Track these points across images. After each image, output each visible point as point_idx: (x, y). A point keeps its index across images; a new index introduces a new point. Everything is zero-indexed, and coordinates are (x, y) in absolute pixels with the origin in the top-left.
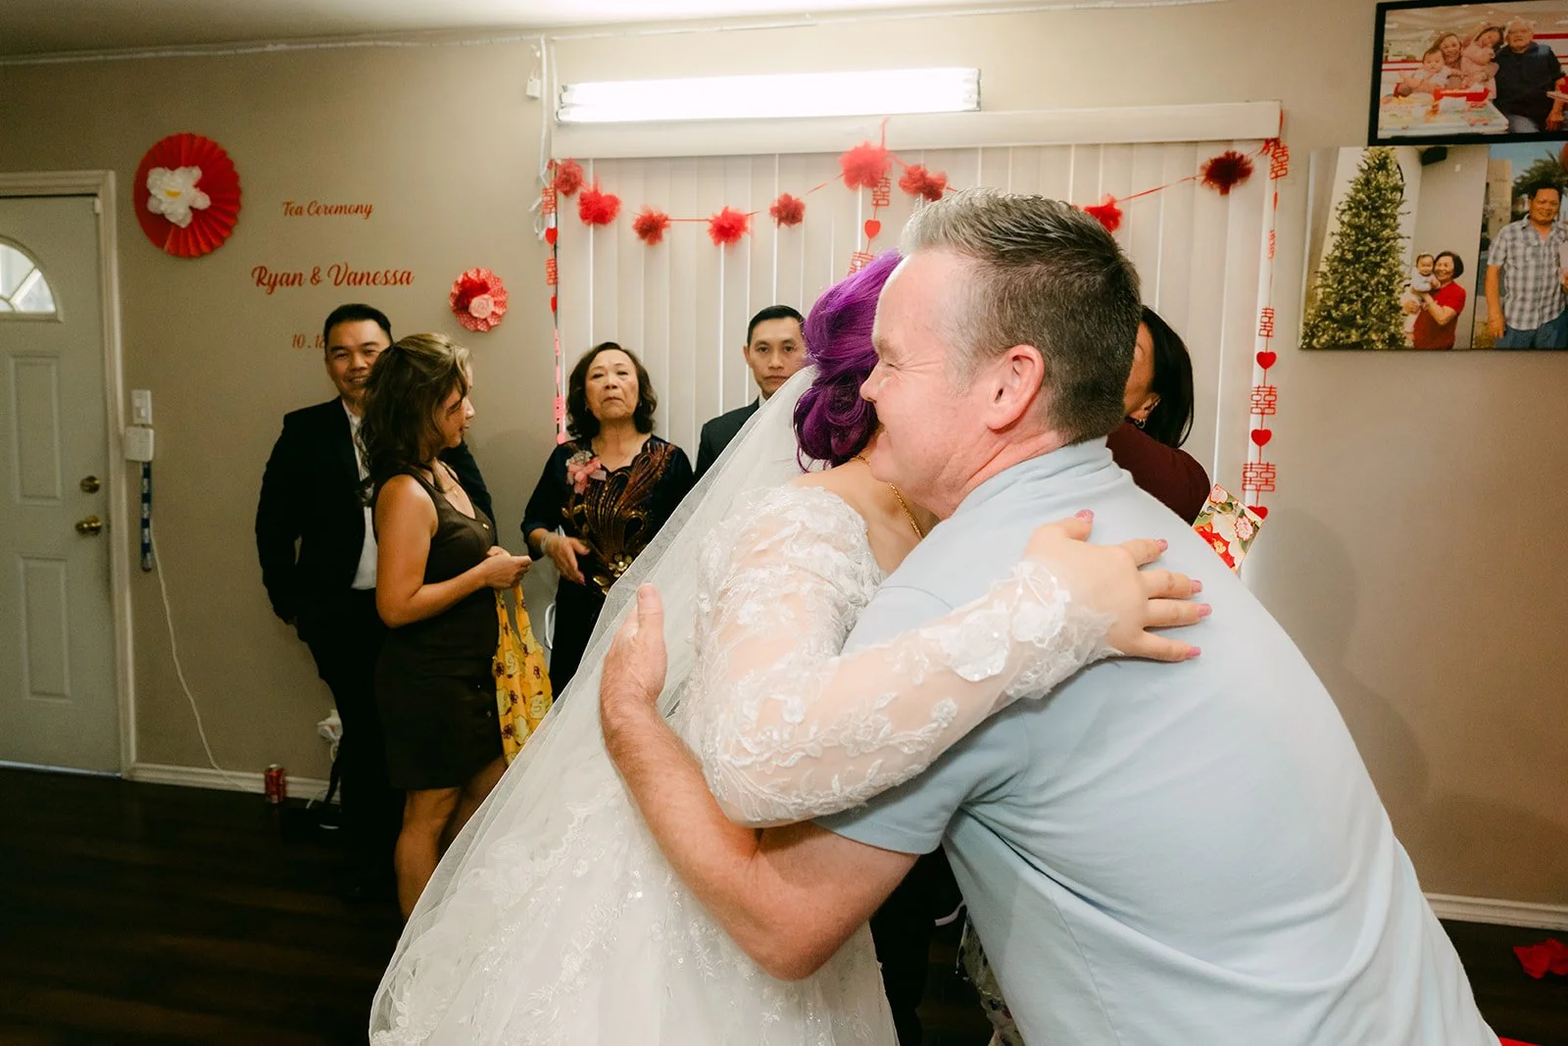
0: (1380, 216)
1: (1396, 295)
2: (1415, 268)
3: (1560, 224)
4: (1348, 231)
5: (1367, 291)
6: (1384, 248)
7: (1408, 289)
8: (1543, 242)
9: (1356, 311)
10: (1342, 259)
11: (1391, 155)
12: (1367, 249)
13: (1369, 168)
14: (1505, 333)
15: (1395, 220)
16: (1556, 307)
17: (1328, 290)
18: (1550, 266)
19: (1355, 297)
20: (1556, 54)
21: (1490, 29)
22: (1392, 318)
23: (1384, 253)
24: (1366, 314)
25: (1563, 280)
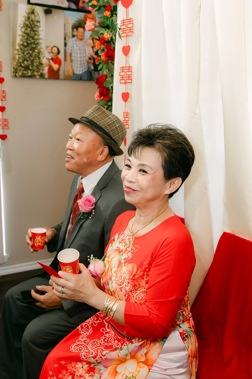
0: (34, 31)
2: (46, 50)
3: (85, 40)
4: (24, 35)
5: (32, 57)
6: (36, 42)
7: (44, 57)
8: (81, 46)
9: (29, 65)
10: (23, 45)
11: (35, 9)
12: (31, 42)
13: (29, 12)
14: (73, 74)
15: (38, 33)
16: (86, 67)
17: (20, 56)
18: (83, 54)
19: (28, 59)
22: (40, 67)
23: (36, 44)
24: (32, 66)
25: (87, 58)
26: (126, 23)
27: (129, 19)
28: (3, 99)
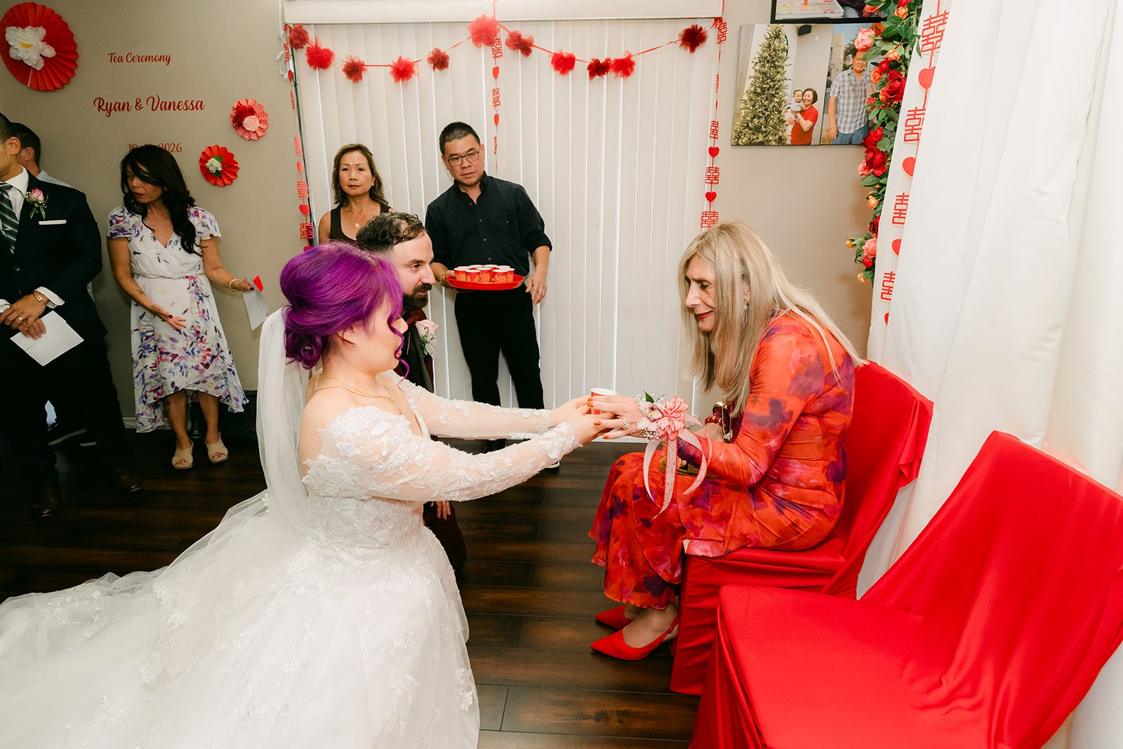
0: (775, 67)
2: (793, 98)
3: (867, 73)
4: (758, 76)
5: (768, 111)
6: (777, 86)
7: (788, 110)
8: (858, 83)
9: (762, 123)
10: (755, 92)
11: (782, 30)
12: (768, 86)
13: (770, 37)
14: (837, 135)
15: (783, 69)
16: (863, 121)
17: (747, 110)
18: (861, 97)
19: (761, 115)
22: (780, 127)
23: (777, 89)
24: (767, 125)
26: (936, 24)
27: (940, 16)
28: (714, 182)
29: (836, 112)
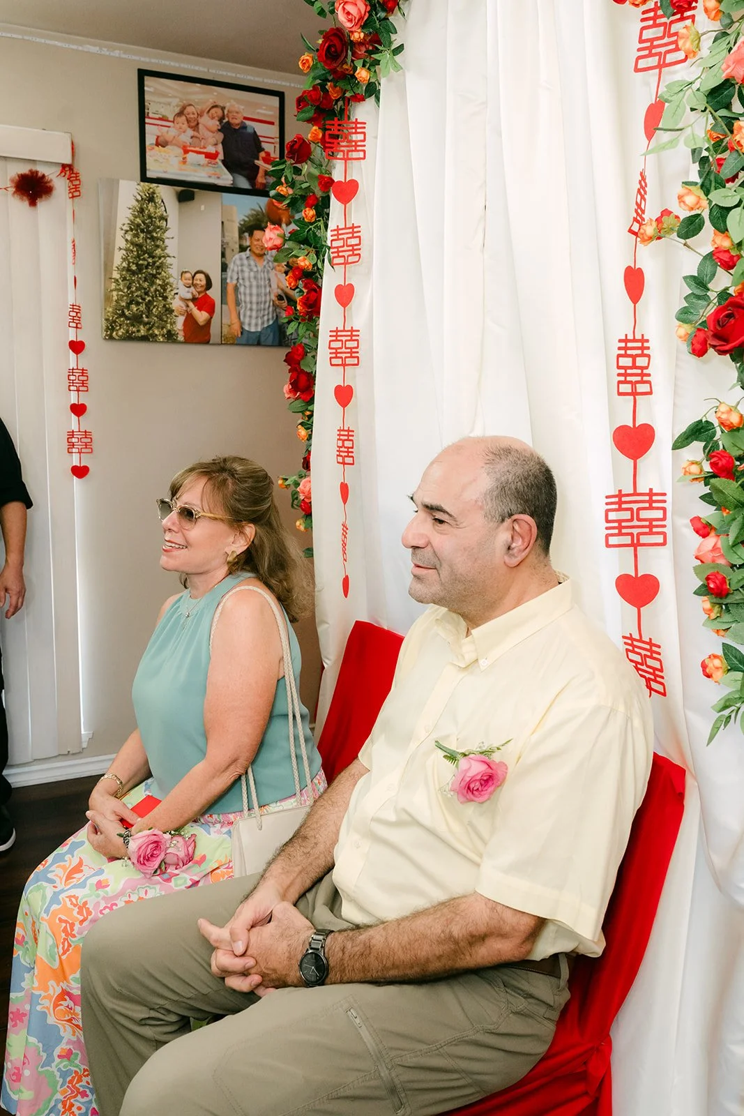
0: (153, 238)
1: (169, 300)
2: (180, 281)
3: (268, 257)
4: (131, 248)
5: (149, 296)
6: (158, 264)
7: (176, 296)
8: (259, 269)
9: (142, 311)
10: (128, 269)
11: (156, 191)
12: (146, 263)
13: (142, 199)
14: (242, 333)
15: (164, 242)
16: (270, 316)
17: (120, 293)
18: (265, 287)
19: (140, 301)
20: (258, 134)
21: (216, 106)
22: (168, 318)
23: (158, 268)
24: (149, 314)
25: (273, 297)
26: (344, 236)
27: (349, 228)
28: (81, 389)
29: (238, 303)
